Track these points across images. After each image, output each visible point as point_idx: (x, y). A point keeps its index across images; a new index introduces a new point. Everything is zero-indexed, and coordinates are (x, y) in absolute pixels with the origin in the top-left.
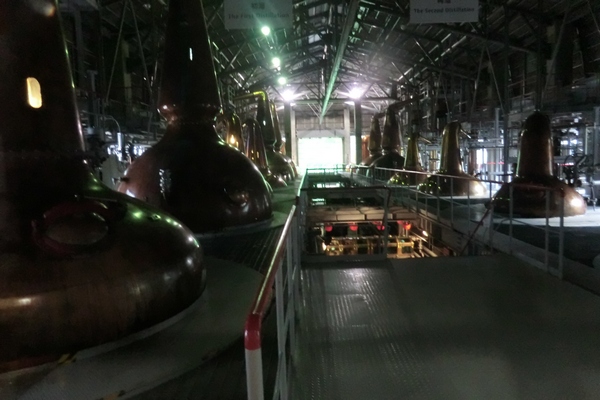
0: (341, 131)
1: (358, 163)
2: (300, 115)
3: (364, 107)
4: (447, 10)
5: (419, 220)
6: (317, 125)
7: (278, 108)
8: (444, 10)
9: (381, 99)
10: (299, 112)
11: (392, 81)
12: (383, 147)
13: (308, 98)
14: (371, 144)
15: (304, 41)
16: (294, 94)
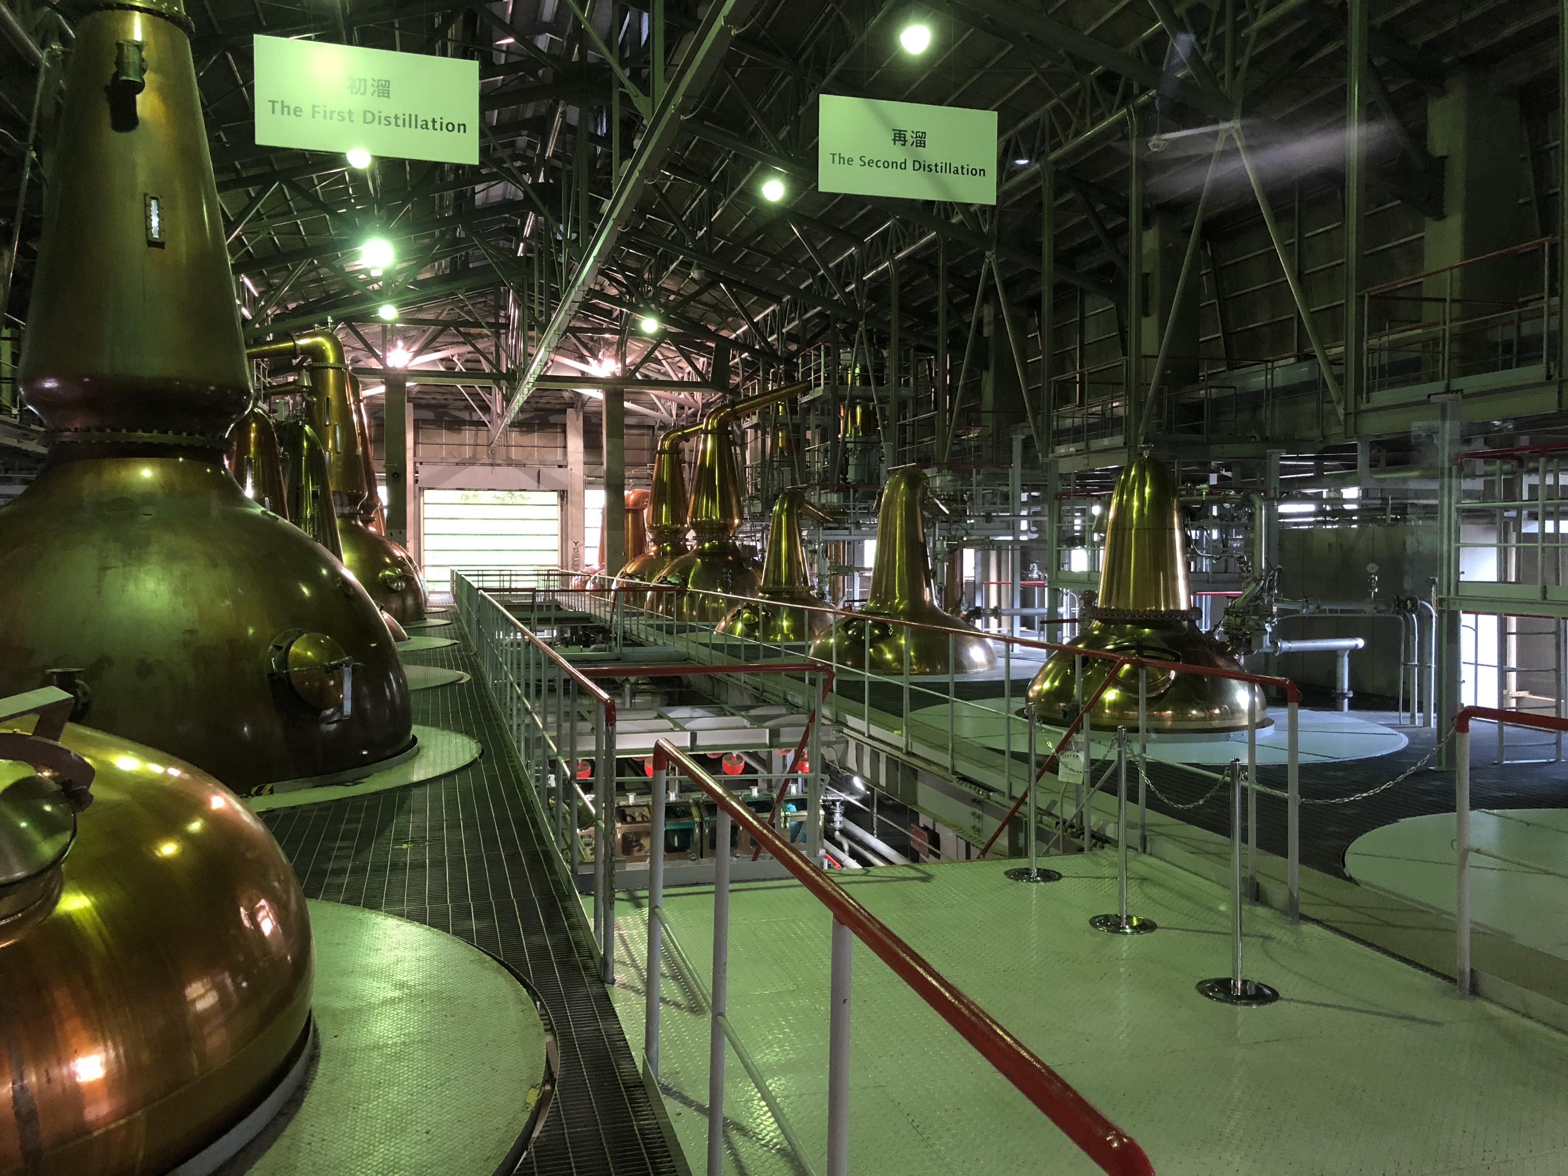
0: (556, 472)
1: (612, 572)
2: (429, 415)
3: (627, 404)
4: (917, 166)
5: (842, 746)
6: (482, 451)
7: (364, 394)
8: (910, 165)
9: (681, 385)
10: (428, 407)
11: (714, 336)
12: (695, 526)
13: (460, 367)
14: (656, 515)
15: (460, 196)
16: (418, 353)
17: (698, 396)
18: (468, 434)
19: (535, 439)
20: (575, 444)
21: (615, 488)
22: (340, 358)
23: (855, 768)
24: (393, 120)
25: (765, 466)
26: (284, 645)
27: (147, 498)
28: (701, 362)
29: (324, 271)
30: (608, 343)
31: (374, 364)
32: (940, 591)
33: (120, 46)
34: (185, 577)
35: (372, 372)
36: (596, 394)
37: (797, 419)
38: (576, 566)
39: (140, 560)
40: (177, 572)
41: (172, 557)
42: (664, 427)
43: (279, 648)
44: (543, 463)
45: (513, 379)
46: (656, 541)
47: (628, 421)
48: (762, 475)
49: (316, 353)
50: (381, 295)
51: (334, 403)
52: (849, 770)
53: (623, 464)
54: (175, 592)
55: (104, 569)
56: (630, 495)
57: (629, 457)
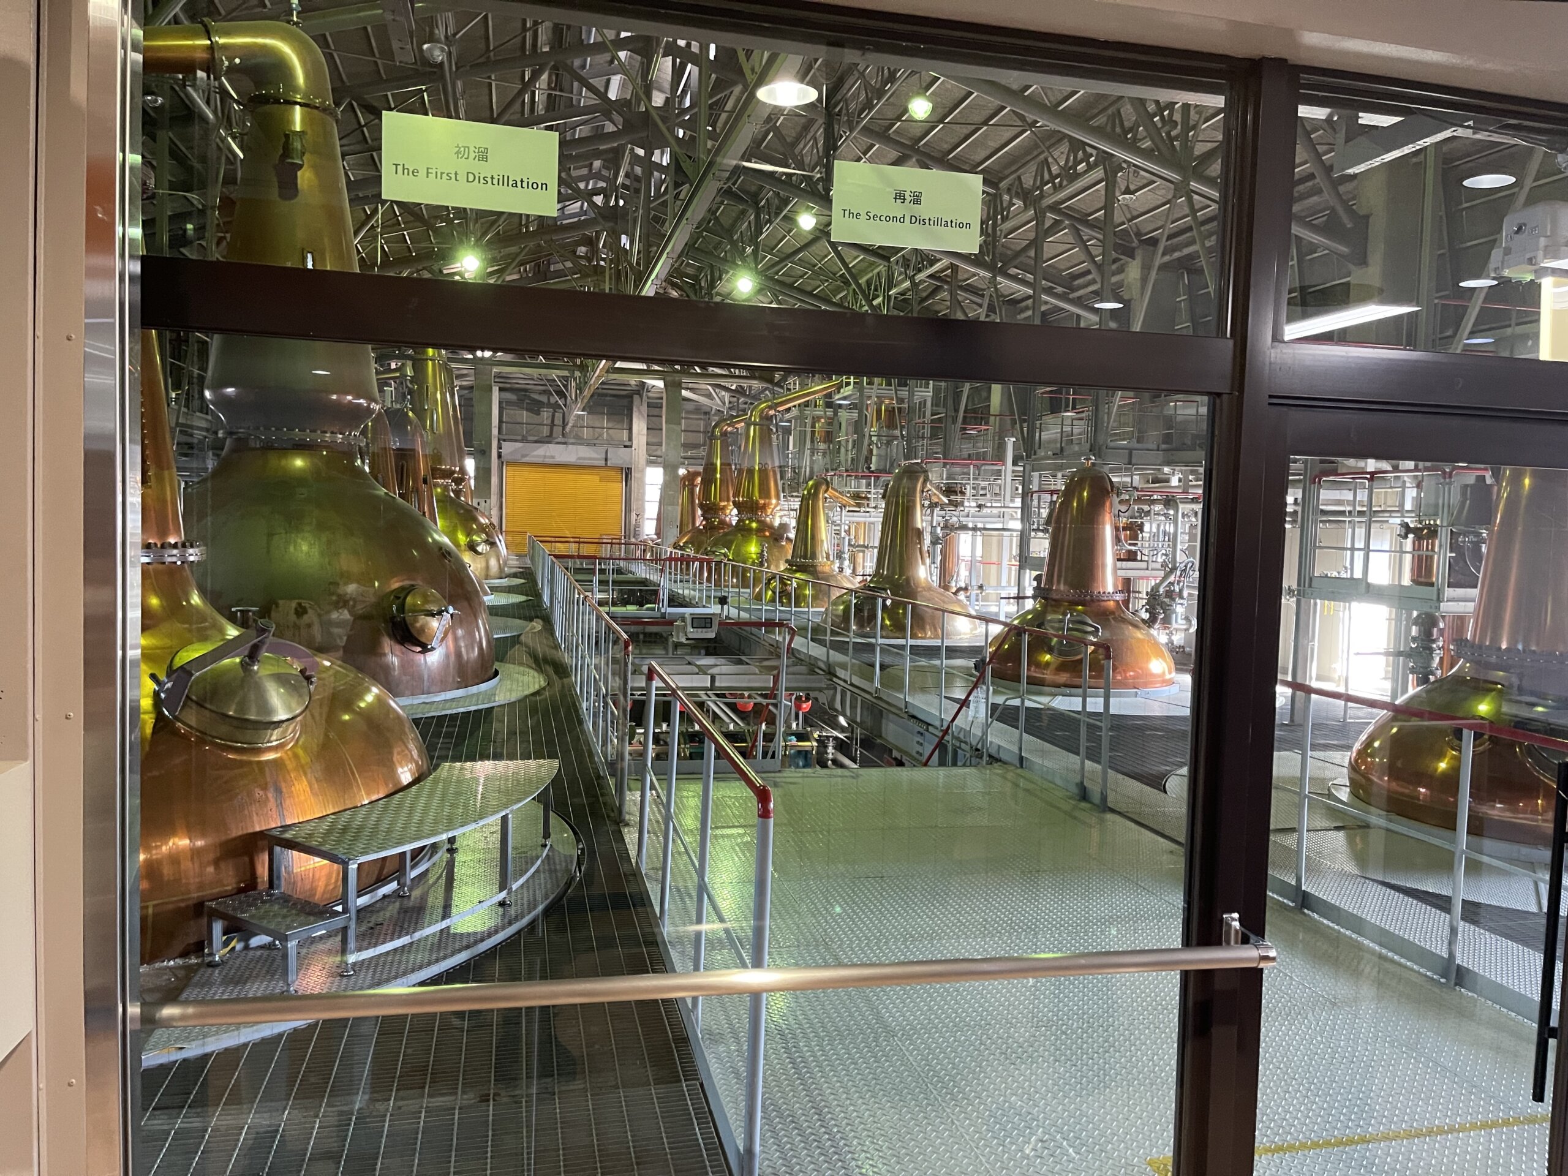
0: (622, 452)
2: (513, 397)
4: (914, 220)
5: (831, 692)
6: (558, 431)
8: (907, 219)
10: (512, 390)
12: (738, 504)
14: (706, 494)
18: (545, 416)
19: (604, 421)
20: (639, 426)
21: (670, 466)
23: (839, 708)
24: (489, 180)
26: (402, 595)
27: (302, 482)
33: (287, 136)
34: (329, 543)
35: (465, 362)
37: (831, 413)
38: (637, 535)
39: (298, 530)
40: (324, 539)
41: (321, 527)
42: (717, 412)
43: (398, 598)
44: (610, 443)
46: (704, 517)
47: (685, 407)
52: (836, 710)
53: (680, 446)
54: (322, 554)
55: (270, 535)
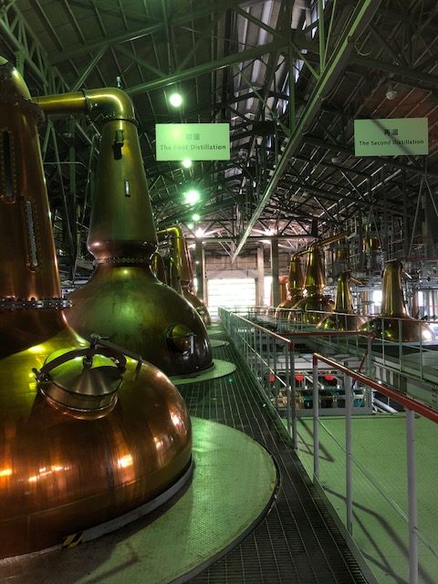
0: (253, 271)
1: (276, 306)
2: (210, 253)
3: (279, 245)
4: (394, 142)
5: (374, 369)
6: (228, 265)
7: (189, 247)
8: (391, 143)
9: (300, 236)
10: (209, 250)
11: (312, 217)
12: (307, 288)
13: (220, 235)
14: (291, 285)
15: (220, 175)
16: (206, 231)
17: (306, 240)
18: (223, 259)
19: (246, 260)
20: (261, 261)
21: (276, 276)
22: (181, 234)
23: (379, 377)
24: (200, 147)
25: (333, 264)
26: (171, 329)
27: (127, 280)
28: (307, 227)
29: (175, 205)
30: (272, 223)
31: (192, 236)
32: (409, 309)
33: (116, 132)
34: (139, 306)
35: (191, 239)
36: (268, 242)
37: (346, 246)
38: (262, 305)
39: (125, 301)
40: (136, 305)
41: (135, 299)
42: (293, 252)
43: (169, 330)
44: (249, 268)
45: (238, 238)
46: (291, 295)
47: (280, 251)
48: (333, 268)
49: (173, 233)
50: (194, 212)
51: (179, 250)
52: (377, 379)
53: (278, 267)
54: (136, 311)
55: (114, 304)
56: (281, 278)
57: (280, 264)
